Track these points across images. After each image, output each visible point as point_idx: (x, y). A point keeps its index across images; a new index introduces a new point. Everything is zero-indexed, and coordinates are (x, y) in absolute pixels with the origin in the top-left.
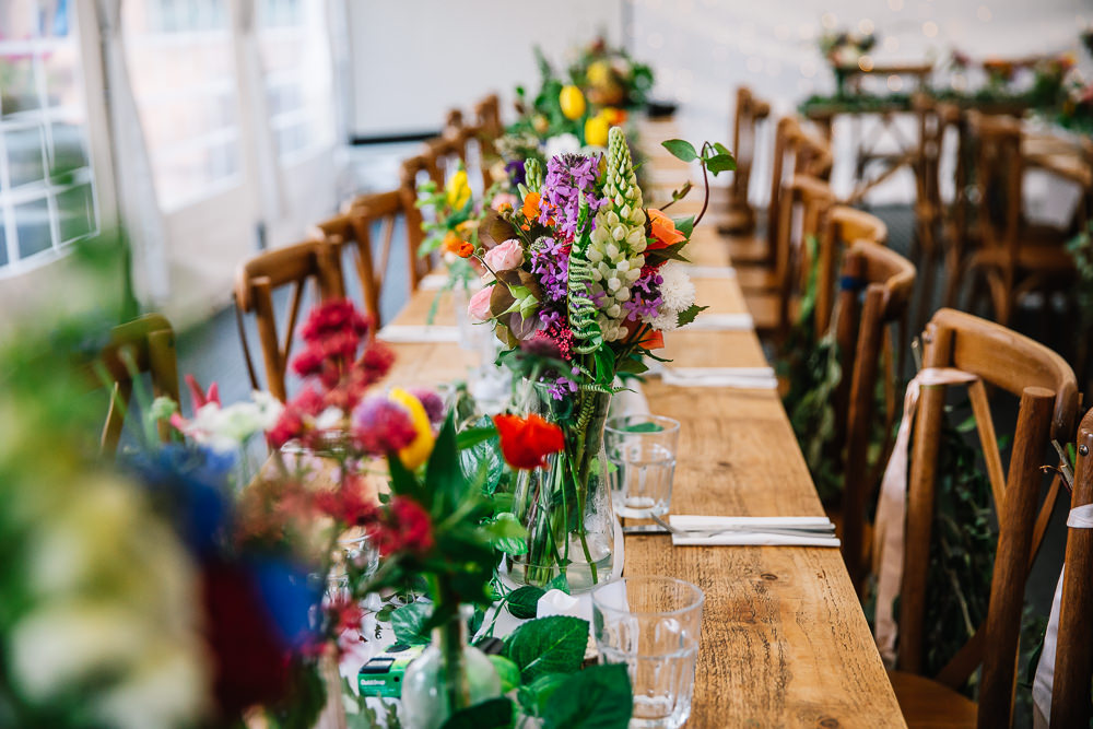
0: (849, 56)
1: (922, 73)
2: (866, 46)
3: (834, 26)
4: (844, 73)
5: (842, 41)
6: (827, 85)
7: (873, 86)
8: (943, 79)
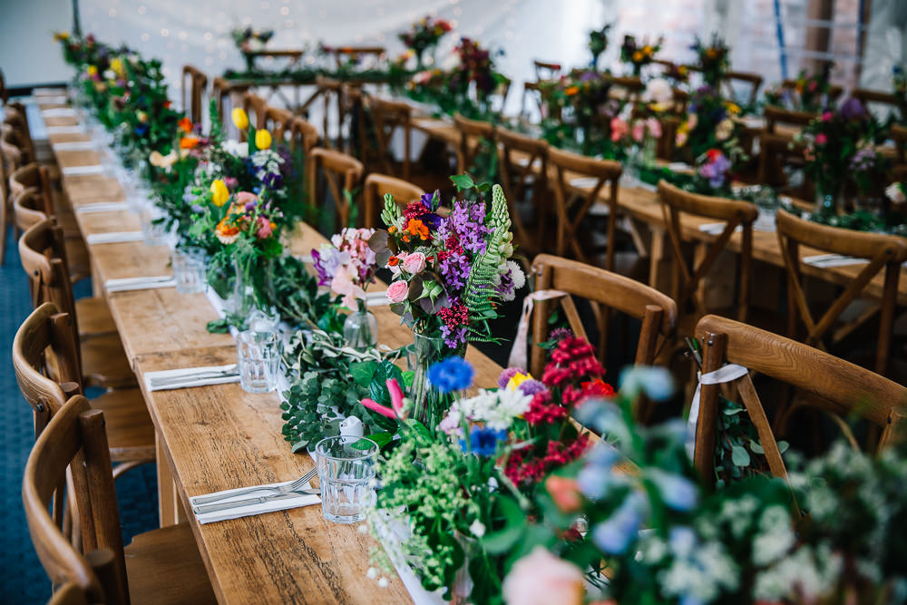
0: (255, 45)
1: (297, 55)
2: (265, 38)
3: (244, 24)
4: (250, 57)
5: (248, 35)
6: (240, 66)
7: (264, 64)
8: (312, 61)
